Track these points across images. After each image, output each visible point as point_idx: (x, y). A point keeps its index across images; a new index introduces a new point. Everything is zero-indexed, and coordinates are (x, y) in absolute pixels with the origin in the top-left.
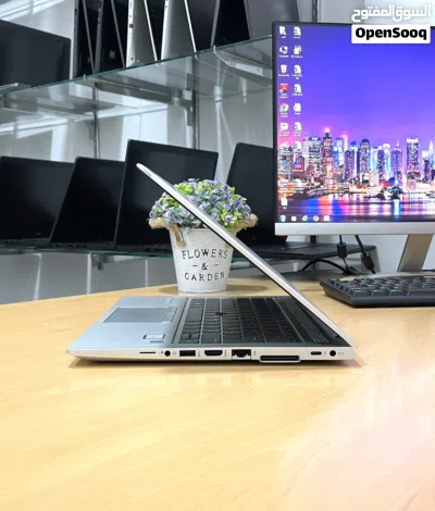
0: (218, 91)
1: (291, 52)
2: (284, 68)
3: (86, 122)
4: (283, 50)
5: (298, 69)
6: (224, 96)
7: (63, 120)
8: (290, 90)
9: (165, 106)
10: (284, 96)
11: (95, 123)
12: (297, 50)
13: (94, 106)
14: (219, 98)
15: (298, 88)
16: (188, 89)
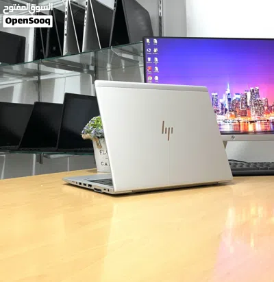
0: (109, 66)
1: (152, 51)
2: (149, 59)
3: (34, 82)
4: (149, 50)
5: (156, 59)
6: (112, 68)
7: (20, 81)
8: (153, 70)
9: (79, 73)
10: (150, 72)
11: (39, 82)
12: (155, 50)
13: (38, 73)
14: (109, 69)
15: (157, 69)
16: (92, 65)
